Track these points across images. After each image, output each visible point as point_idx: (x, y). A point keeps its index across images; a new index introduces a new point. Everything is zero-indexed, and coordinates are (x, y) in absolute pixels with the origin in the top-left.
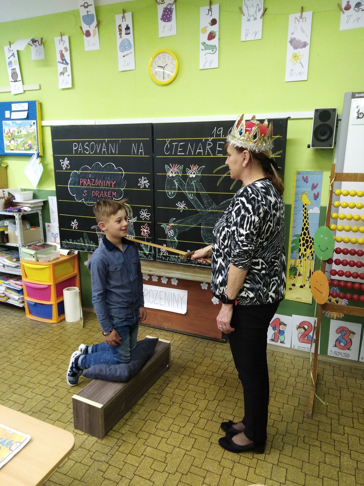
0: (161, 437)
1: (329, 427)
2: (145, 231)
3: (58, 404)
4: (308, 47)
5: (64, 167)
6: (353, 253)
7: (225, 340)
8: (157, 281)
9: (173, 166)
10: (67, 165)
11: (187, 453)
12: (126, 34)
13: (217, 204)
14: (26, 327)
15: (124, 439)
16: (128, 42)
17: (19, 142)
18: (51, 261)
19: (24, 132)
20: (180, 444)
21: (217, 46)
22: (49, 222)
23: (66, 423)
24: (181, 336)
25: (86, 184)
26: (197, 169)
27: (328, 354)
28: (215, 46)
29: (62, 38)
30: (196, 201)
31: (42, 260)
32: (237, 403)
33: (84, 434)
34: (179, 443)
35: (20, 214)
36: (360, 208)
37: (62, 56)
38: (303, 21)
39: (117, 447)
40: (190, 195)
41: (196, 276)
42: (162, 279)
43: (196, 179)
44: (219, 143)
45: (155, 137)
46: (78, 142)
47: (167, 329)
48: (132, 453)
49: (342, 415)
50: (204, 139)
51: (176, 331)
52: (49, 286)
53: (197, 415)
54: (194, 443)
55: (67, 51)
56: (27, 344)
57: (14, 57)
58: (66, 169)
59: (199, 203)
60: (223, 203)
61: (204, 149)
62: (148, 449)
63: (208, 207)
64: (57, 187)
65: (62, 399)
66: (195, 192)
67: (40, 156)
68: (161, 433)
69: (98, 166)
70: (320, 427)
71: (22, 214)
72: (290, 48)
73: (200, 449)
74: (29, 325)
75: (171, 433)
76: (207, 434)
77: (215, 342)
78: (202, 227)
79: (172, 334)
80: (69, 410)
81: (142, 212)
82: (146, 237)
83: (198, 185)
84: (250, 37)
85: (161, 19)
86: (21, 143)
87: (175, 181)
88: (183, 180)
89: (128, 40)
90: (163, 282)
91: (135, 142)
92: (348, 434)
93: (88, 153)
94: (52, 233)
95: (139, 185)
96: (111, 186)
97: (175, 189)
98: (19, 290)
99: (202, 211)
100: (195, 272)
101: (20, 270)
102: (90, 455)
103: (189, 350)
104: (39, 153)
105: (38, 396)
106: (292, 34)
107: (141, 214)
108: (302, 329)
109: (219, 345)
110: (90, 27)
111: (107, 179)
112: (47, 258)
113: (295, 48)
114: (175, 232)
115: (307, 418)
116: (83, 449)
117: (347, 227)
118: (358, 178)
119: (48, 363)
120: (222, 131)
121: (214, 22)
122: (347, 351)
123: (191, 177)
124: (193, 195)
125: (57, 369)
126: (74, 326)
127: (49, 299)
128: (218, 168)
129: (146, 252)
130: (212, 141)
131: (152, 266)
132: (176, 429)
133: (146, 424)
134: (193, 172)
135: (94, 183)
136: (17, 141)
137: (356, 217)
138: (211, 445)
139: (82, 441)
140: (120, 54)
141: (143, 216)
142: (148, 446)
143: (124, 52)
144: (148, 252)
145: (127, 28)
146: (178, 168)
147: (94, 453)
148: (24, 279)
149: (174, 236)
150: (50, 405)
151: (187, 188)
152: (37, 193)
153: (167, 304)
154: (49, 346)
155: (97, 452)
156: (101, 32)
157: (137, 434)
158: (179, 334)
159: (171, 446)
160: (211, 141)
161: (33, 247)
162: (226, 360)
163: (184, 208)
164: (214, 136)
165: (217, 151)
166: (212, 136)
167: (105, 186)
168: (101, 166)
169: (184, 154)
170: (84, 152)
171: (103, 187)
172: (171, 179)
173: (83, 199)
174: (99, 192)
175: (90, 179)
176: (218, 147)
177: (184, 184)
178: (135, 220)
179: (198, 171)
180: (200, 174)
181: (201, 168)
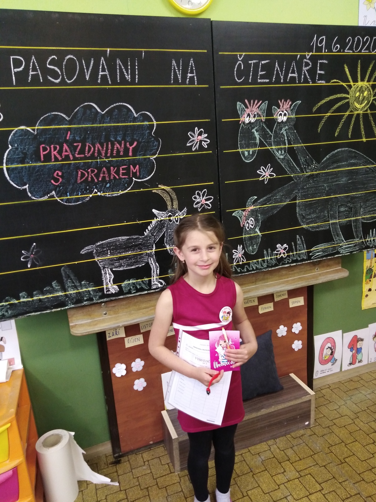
9: (250, 104)
13: (318, 161)
25: (58, 156)
26: (289, 106)
30: (288, 162)
40: (280, 152)
43: (288, 124)
44: (320, 63)
45: (216, 47)
46: (27, 55)
50: (299, 55)
59: (292, 163)
60: (325, 158)
61: (300, 72)
63: (305, 168)
69: (89, 111)
81: (198, 197)
87: (254, 130)
93: (57, 81)
95: (188, 145)
96: (126, 155)
97: (255, 145)
99: (298, 176)
107: (194, 201)
111: (116, 140)
114: (256, 220)
120: (324, 43)
123: (280, 121)
124: (283, 152)
128: (320, 104)
130: (312, 58)
134: (283, 112)
135: (82, 151)
141: (200, 205)
146: (258, 107)
151: (274, 142)
160: (309, 59)
163: (270, 175)
164: (314, 51)
165: (317, 76)
166: (311, 50)
167: (112, 156)
168: (99, 110)
169: (268, 81)
170: (45, 78)
171: (107, 157)
172: (249, 128)
173: (54, 192)
174: (96, 171)
175: (70, 144)
176: (318, 69)
177: (269, 134)
178: (184, 215)
179: (291, 110)
180: (294, 114)
181: (295, 105)
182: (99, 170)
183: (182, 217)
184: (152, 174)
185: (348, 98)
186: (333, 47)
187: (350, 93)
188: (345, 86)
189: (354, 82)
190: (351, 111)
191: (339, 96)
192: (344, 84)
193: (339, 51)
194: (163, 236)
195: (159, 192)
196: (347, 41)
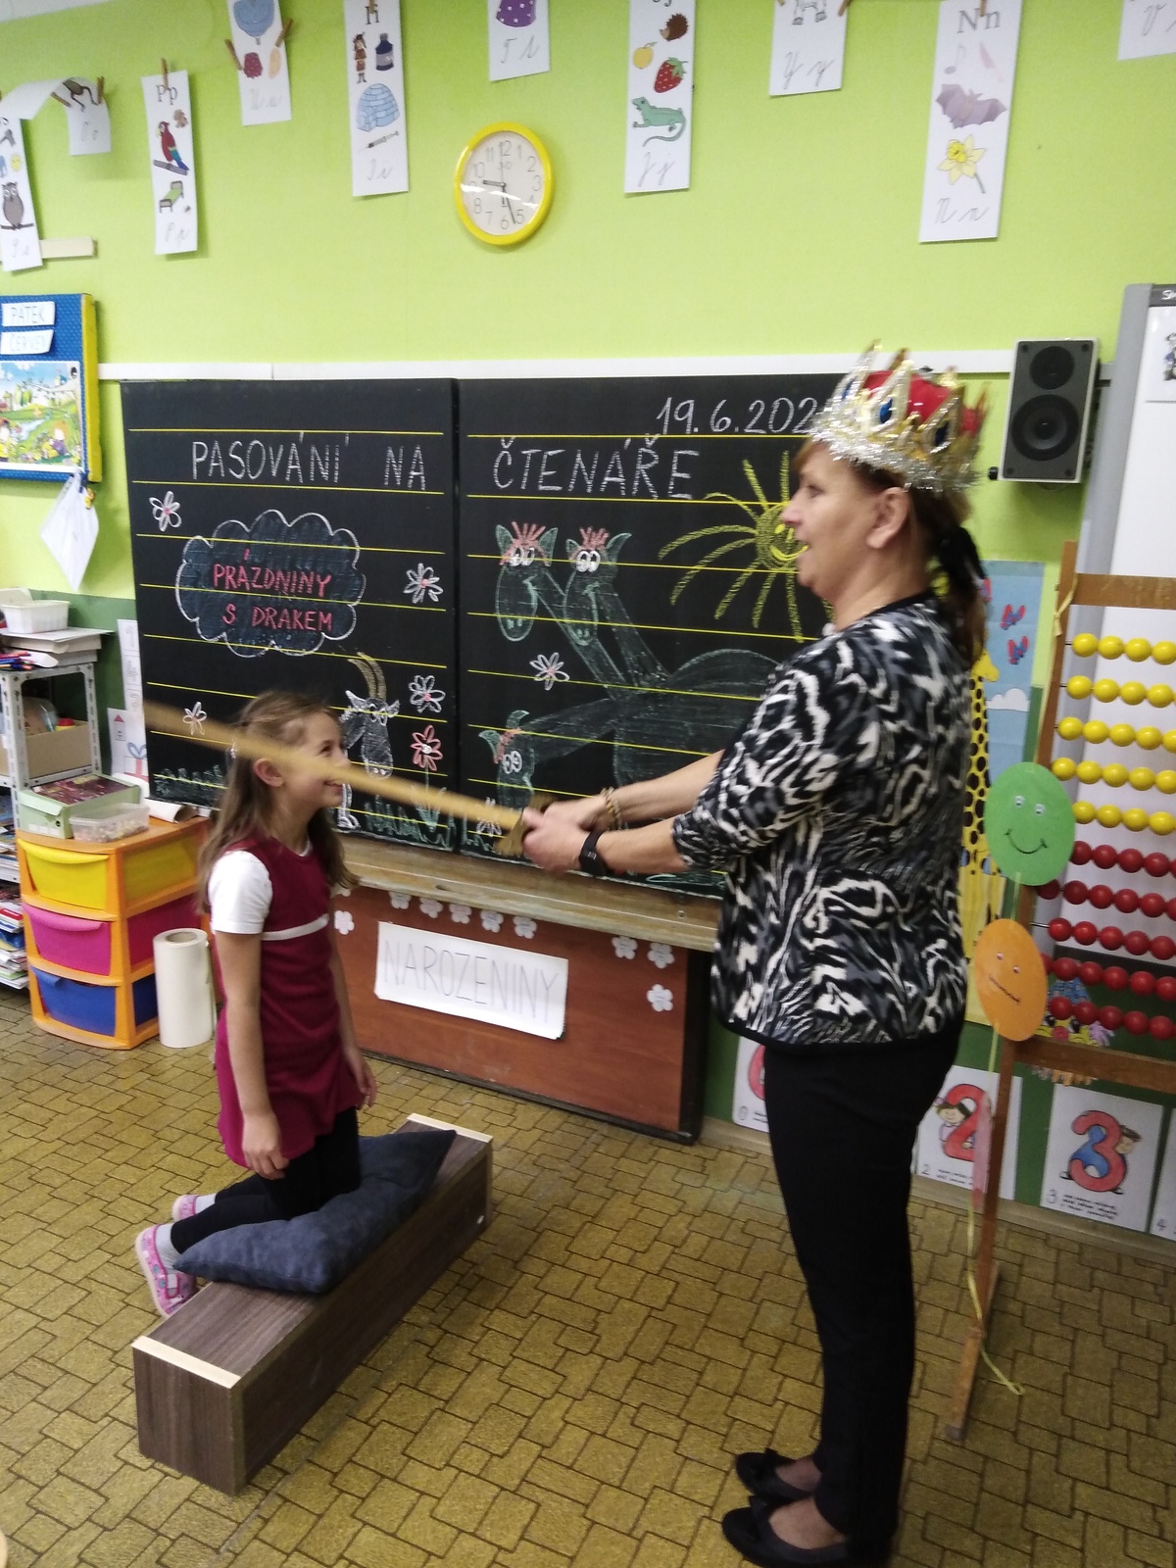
0: (417, 1491)
1: (1021, 1482)
2: (426, 750)
3: (81, 1346)
4: (1003, 118)
5: (163, 522)
6: (1131, 862)
7: (688, 1135)
8: (466, 920)
9: (521, 530)
10: (172, 516)
11: (501, 1557)
12: (379, 68)
13: (671, 667)
14: (25, 1060)
15: (287, 1493)
16: (386, 95)
17: (24, 435)
18: (116, 840)
19: (41, 401)
20: (480, 1523)
21: (687, 114)
22: (121, 705)
23: (95, 1422)
24: (540, 1114)
25: (233, 582)
26: (602, 542)
27: (1044, 1204)
28: (680, 112)
29: (166, 79)
30: (598, 655)
31: (85, 836)
32: (701, 1374)
33: (152, 1467)
34: (478, 1516)
35: (16, 679)
36: (1161, 704)
37: (168, 141)
38: (988, 27)
39: (257, 1524)
40: (580, 632)
41: (593, 912)
42: (483, 916)
43: (600, 577)
44: (680, 455)
45: (462, 426)
46: (209, 439)
47: (496, 1087)
48: (305, 1549)
49: (1073, 1438)
50: (628, 439)
51: (526, 1096)
52: (106, 926)
53: (555, 1411)
54: (532, 1519)
55: (183, 125)
56: (17, 1121)
57: (12, 142)
58: (170, 530)
59: (608, 660)
60: (687, 665)
61: (630, 473)
62: (368, 1536)
63: (636, 676)
64: (139, 591)
65: (98, 1327)
66: (596, 623)
67: (92, 483)
68: (420, 1475)
69: (272, 522)
70: (989, 1483)
71: (22, 676)
72: (939, 120)
73: (546, 1544)
74: (35, 1052)
75: (456, 1477)
76: (581, 1487)
77: (657, 1141)
78: (616, 744)
79: (511, 1105)
80: (114, 1373)
81: (418, 686)
82: (430, 771)
83: (606, 597)
84: (802, 83)
85: (499, 17)
86: (34, 438)
87: (527, 582)
88: (557, 580)
89: (385, 89)
90: (487, 925)
91: (396, 443)
92: (1087, 1514)
93: (239, 476)
94: (131, 745)
95: (406, 592)
96: (315, 594)
97: (528, 610)
98: (10, 931)
99: (620, 691)
100: (590, 899)
101: (15, 864)
102: (157, 1552)
103: (561, 1166)
104: (87, 471)
105: (20, 1315)
106: (950, 70)
107: (412, 693)
108: (956, 1111)
109: (668, 1152)
110: (258, 43)
111: (303, 566)
112: (104, 827)
113: (959, 121)
114: (526, 759)
115: (945, 1441)
116: (137, 1525)
117: (1113, 771)
118: (1158, 593)
119: (74, 1191)
120: (690, 414)
121: (676, 27)
122: (1108, 1198)
123: (582, 568)
124: (587, 634)
125: (102, 1215)
126: (185, 1063)
127: (104, 969)
128: (676, 543)
129: (428, 823)
130: (659, 446)
131: (450, 872)
132: (473, 1460)
133: (374, 1437)
134: (589, 551)
135: (260, 581)
136: (19, 430)
137: (1146, 735)
138: (589, 1530)
139: (137, 1495)
140: (359, 138)
141: (421, 701)
142: (365, 1524)
143: (371, 129)
144: (435, 824)
145: (384, 47)
146: (538, 538)
147: (173, 1541)
148: (27, 897)
149: (523, 771)
150: (53, 1352)
151: (569, 609)
152: (82, 605)
153: (498, 1001)
154: (92, 1131)
155: (183, 1541)
156: (296, 62)
157: (335, 1475)
158: (538, 1107)
159: (448, 1528)
160: (652, 448)
161: (58, 789)
162: (686, 1210)
163: (557, 675)
164: (665, 430)
165: (672, 483)
166: (657, 428)
167: (298, 595)
168: (285, 522)
169: (559, 488)
170: (227, 473)
171: (290, 594)
172: (517, 576)
173: (224, 634)
174: (275, 612)
175: (248, 566)
176: (675, 468)
177: (557, 592)
178: (393, 712)
179: (608, 550)
180: (614, 559)
181: (617, 540)
182: (280, 611)
183: (391, 716)
184: (350, 632)
185: (752, 536)
186: (712, 422)
187: (760, 524)
188: (745, 507)
189: (769, 499)
190: (761, 567)
191: (726, 528)
192: (741, 503)
193: (730, 431)
194: (360, 742)
195: (358, 664)
196: (751, 408)
